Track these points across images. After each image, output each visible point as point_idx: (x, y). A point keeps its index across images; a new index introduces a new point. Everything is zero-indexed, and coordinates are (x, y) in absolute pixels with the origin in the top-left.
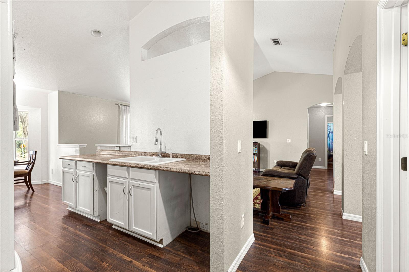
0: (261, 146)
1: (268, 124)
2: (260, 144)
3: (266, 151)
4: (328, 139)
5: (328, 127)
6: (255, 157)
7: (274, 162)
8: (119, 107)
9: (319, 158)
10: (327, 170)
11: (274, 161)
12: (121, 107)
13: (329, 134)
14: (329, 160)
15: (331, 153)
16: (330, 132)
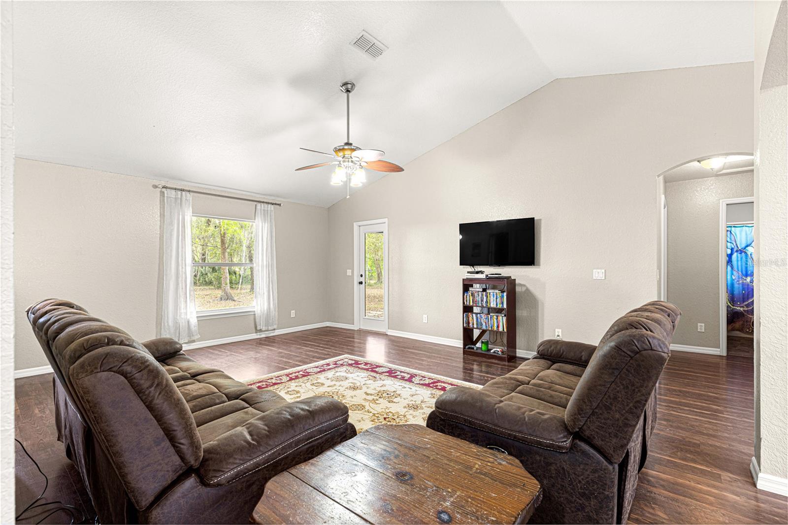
0: (518, 289)
1: (540, 228)
2: (517, 282)
3: (533, 301)
4: (729, 268)
5: (729, 236)
6: (500, 318)
7: (557, 334)
8: (162, 193)
9: (699, 324)
10: (725, 361)
11: (557, 330)
12: (167, 194)
13: (731, 254)
14: (730, 327)
15: (739, 308)
16: (735, 250)
